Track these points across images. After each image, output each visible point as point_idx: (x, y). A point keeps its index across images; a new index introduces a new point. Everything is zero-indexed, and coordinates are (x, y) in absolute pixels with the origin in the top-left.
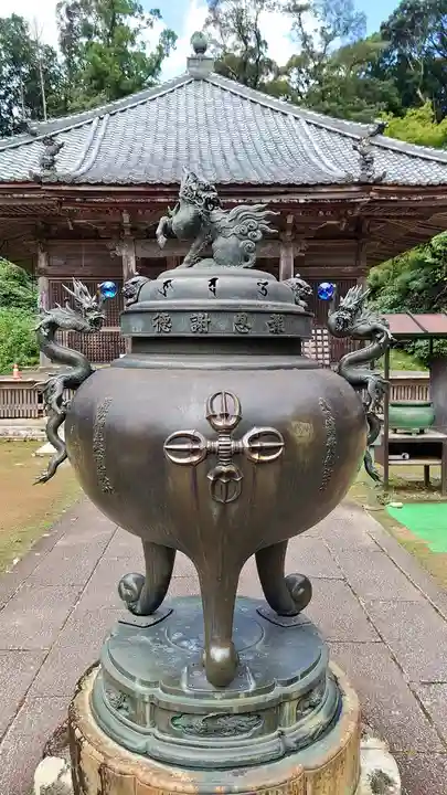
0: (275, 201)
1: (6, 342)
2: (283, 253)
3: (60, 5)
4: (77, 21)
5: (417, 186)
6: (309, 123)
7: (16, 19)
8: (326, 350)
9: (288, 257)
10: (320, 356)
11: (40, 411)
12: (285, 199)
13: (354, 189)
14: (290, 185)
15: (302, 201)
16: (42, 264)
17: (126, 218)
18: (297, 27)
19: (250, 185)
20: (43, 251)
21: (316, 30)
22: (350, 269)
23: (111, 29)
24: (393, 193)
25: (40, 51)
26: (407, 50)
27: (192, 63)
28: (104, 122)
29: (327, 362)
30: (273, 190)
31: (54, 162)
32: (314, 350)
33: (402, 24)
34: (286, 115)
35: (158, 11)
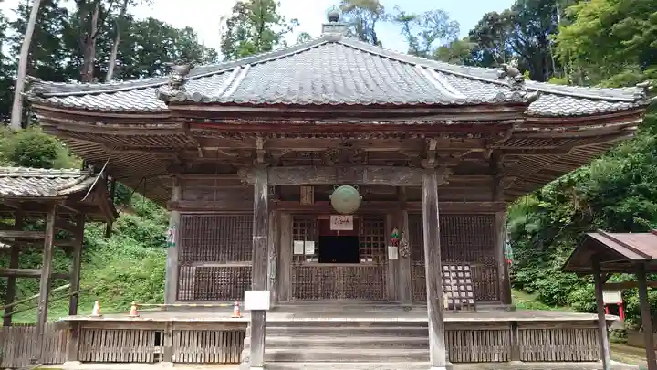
0: (420, 122)
1: (149, 278)
2: (426, 180)
3: (222, 18)
4: (234, 30)
5: (559, 116)
6: (437, 71)
7: (189, 30)
8: (469, 288)
9: (431, 185)
10: (463, 295)
11: (157, 355)
12: (430, 121)
13: (507, 110)
14: (435, 106)
15: (450, 122)
16: (175, 197)
17: (259, 143)
18: (405, 32)
19: (392, 106)
20: (177, 185)
21: (420, 34)
22: (488, 204)
23: (260, 33)
24: (535, 124)
25: (205, 52)
26: (491, 50)
27: (326, 29)
28: (244, 71)
29: (471, 302)
30: (419, 110)
31: (183, 82)
32: (456, 288)
33: (485, 31)
34: (414, 65)
35: (297, 20)
